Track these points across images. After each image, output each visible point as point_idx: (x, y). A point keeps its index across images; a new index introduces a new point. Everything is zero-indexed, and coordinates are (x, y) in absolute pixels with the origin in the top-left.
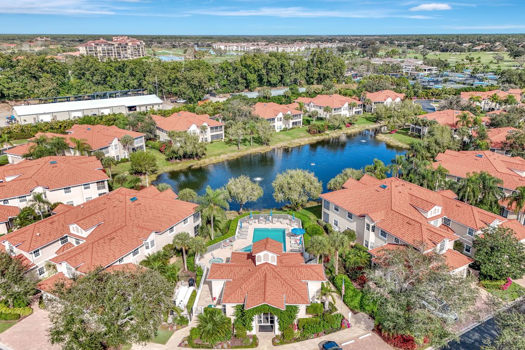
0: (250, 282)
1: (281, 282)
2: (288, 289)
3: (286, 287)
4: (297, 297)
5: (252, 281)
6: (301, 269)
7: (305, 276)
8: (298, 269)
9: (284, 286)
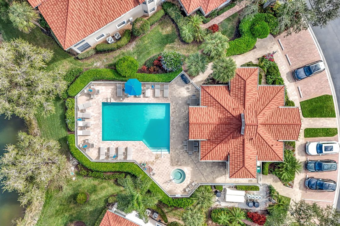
0: (267, 138)
1: (267, 110)
2: (273, 104)
3: (272, 106)
4: (279, 96)
5: (267, 137)
6: (248, 90)
7: (254, 87)
8: (248, 93)
9: (271, 107)
